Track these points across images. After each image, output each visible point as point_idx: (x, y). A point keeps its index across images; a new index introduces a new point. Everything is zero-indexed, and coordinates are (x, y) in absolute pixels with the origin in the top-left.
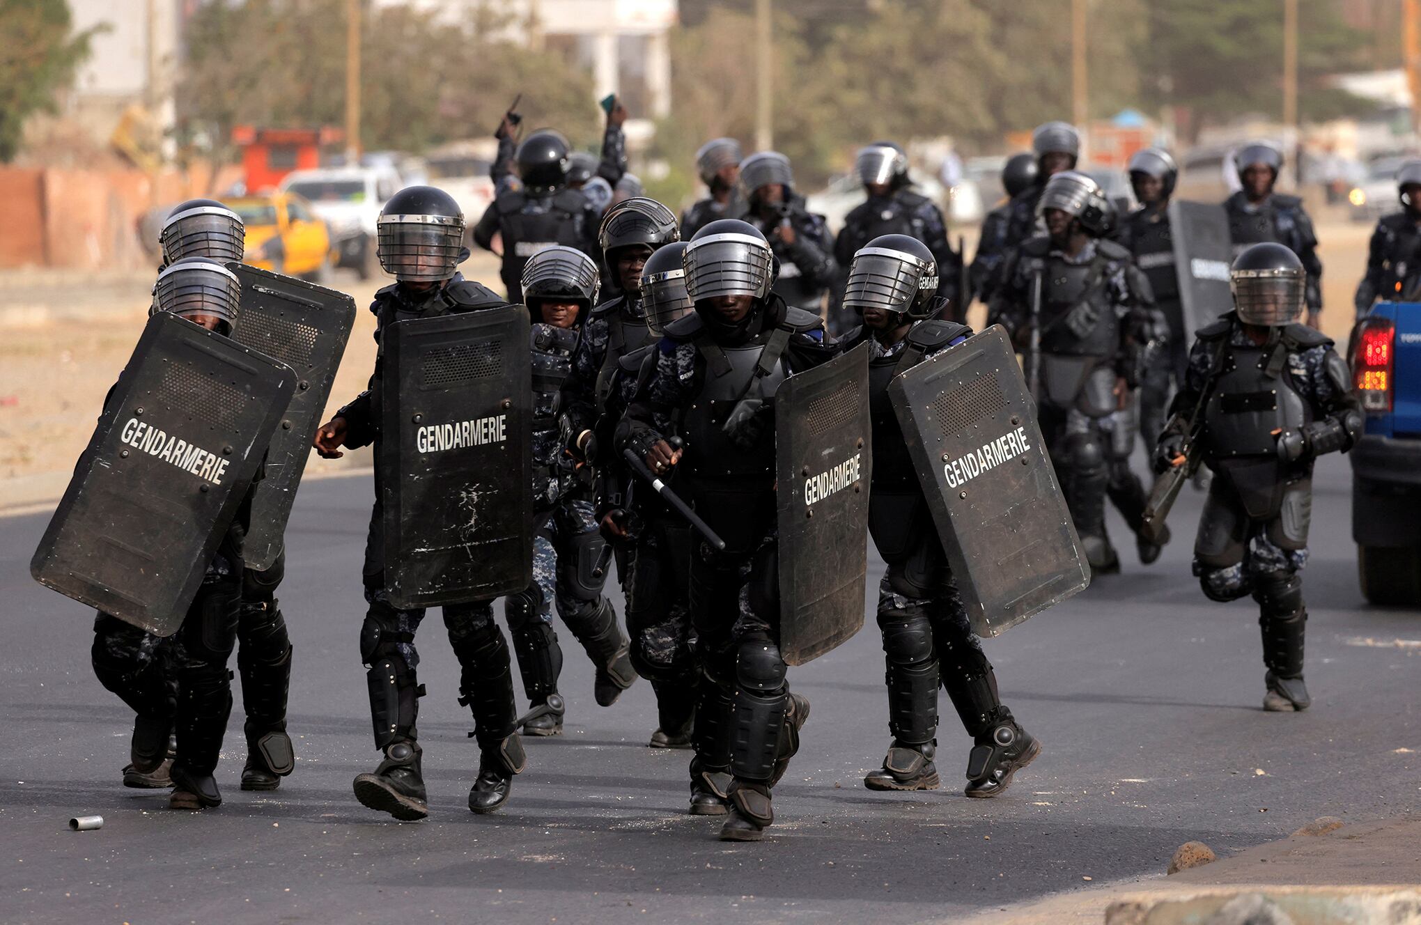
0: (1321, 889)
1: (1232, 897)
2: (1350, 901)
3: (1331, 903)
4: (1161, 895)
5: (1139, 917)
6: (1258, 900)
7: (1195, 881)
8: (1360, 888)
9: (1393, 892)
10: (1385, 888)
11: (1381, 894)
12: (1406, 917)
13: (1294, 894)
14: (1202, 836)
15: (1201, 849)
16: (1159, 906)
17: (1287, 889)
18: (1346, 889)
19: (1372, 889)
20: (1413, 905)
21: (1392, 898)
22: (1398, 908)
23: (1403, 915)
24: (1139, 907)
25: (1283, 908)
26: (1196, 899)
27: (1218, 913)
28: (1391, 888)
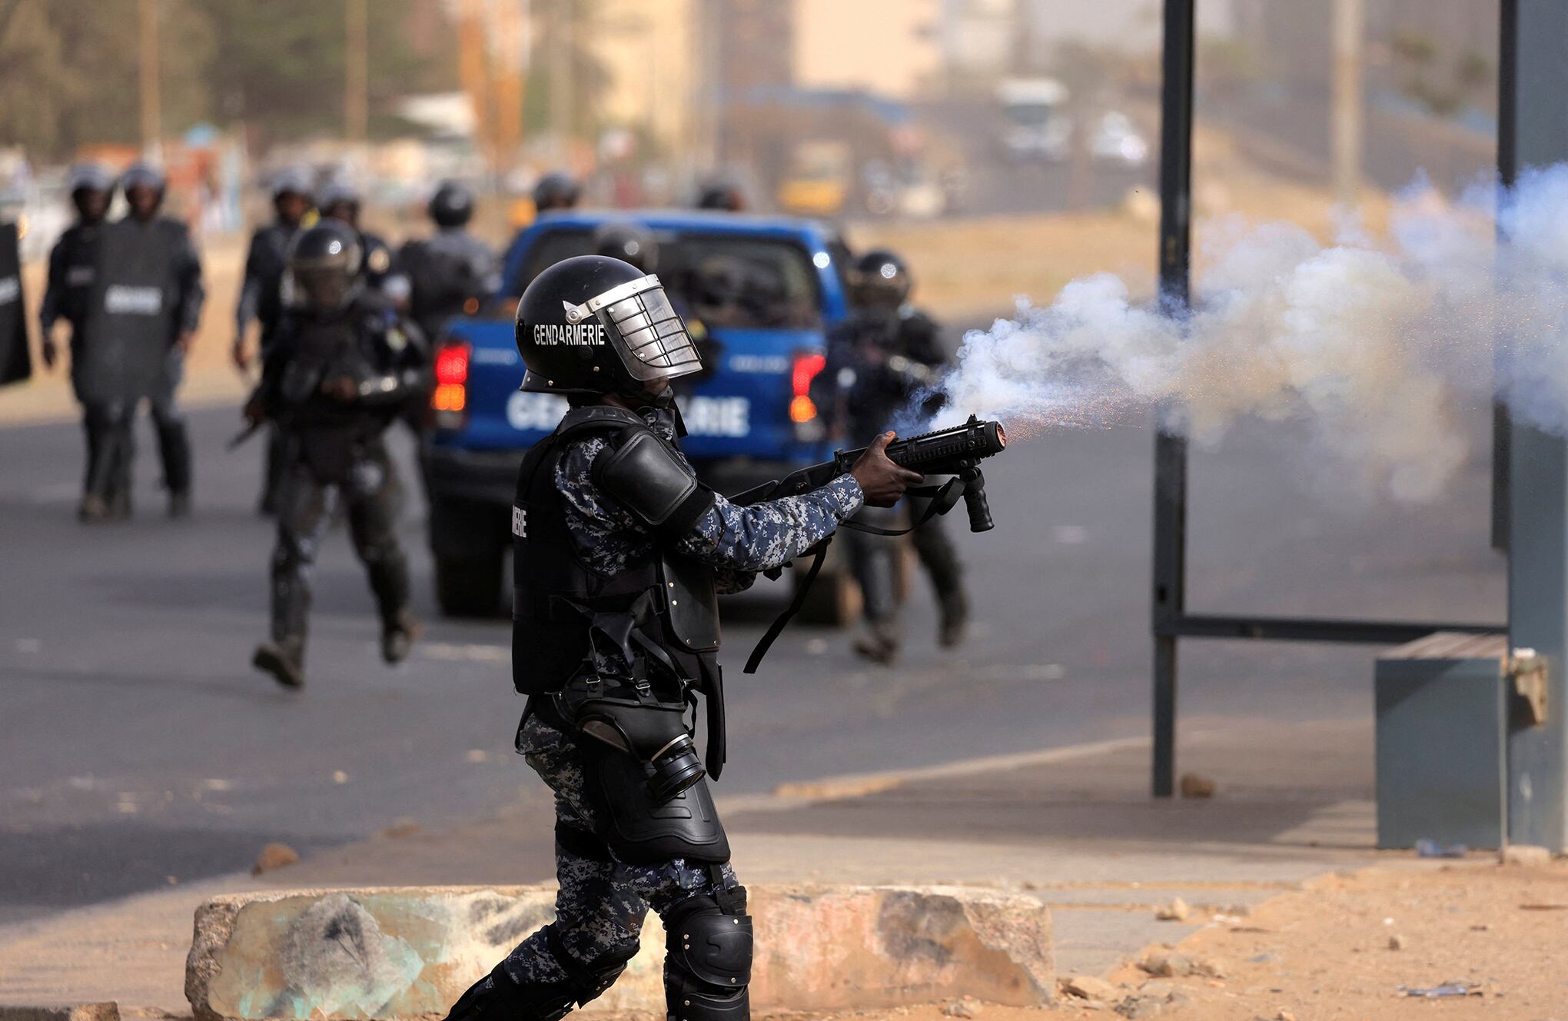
0: (406, 889)
1: (319, 898)
2: (432, 901)
3: (415, 903)
4: (250, 896)
5: (229, 917)
6: (345, 900)
7: (279, 883)
8: (443, 888)
9: (475, 891)
10: (465, 888)
11: (463, 893)
12: (487, 915)
13: (379, 894)
14: (286, 839)
15: (284, 851)
16: (248, 906)
17: (373, 890)
18: (428, 889)
19: (455, 888)
20: (494, 904)
21: (474, 897)
22: (480, 906)
23: (483, 913)
24: (228, 908)
25: (368, 909)
26: (285, 899)
27: (305, 914)
28: (473, 887)
